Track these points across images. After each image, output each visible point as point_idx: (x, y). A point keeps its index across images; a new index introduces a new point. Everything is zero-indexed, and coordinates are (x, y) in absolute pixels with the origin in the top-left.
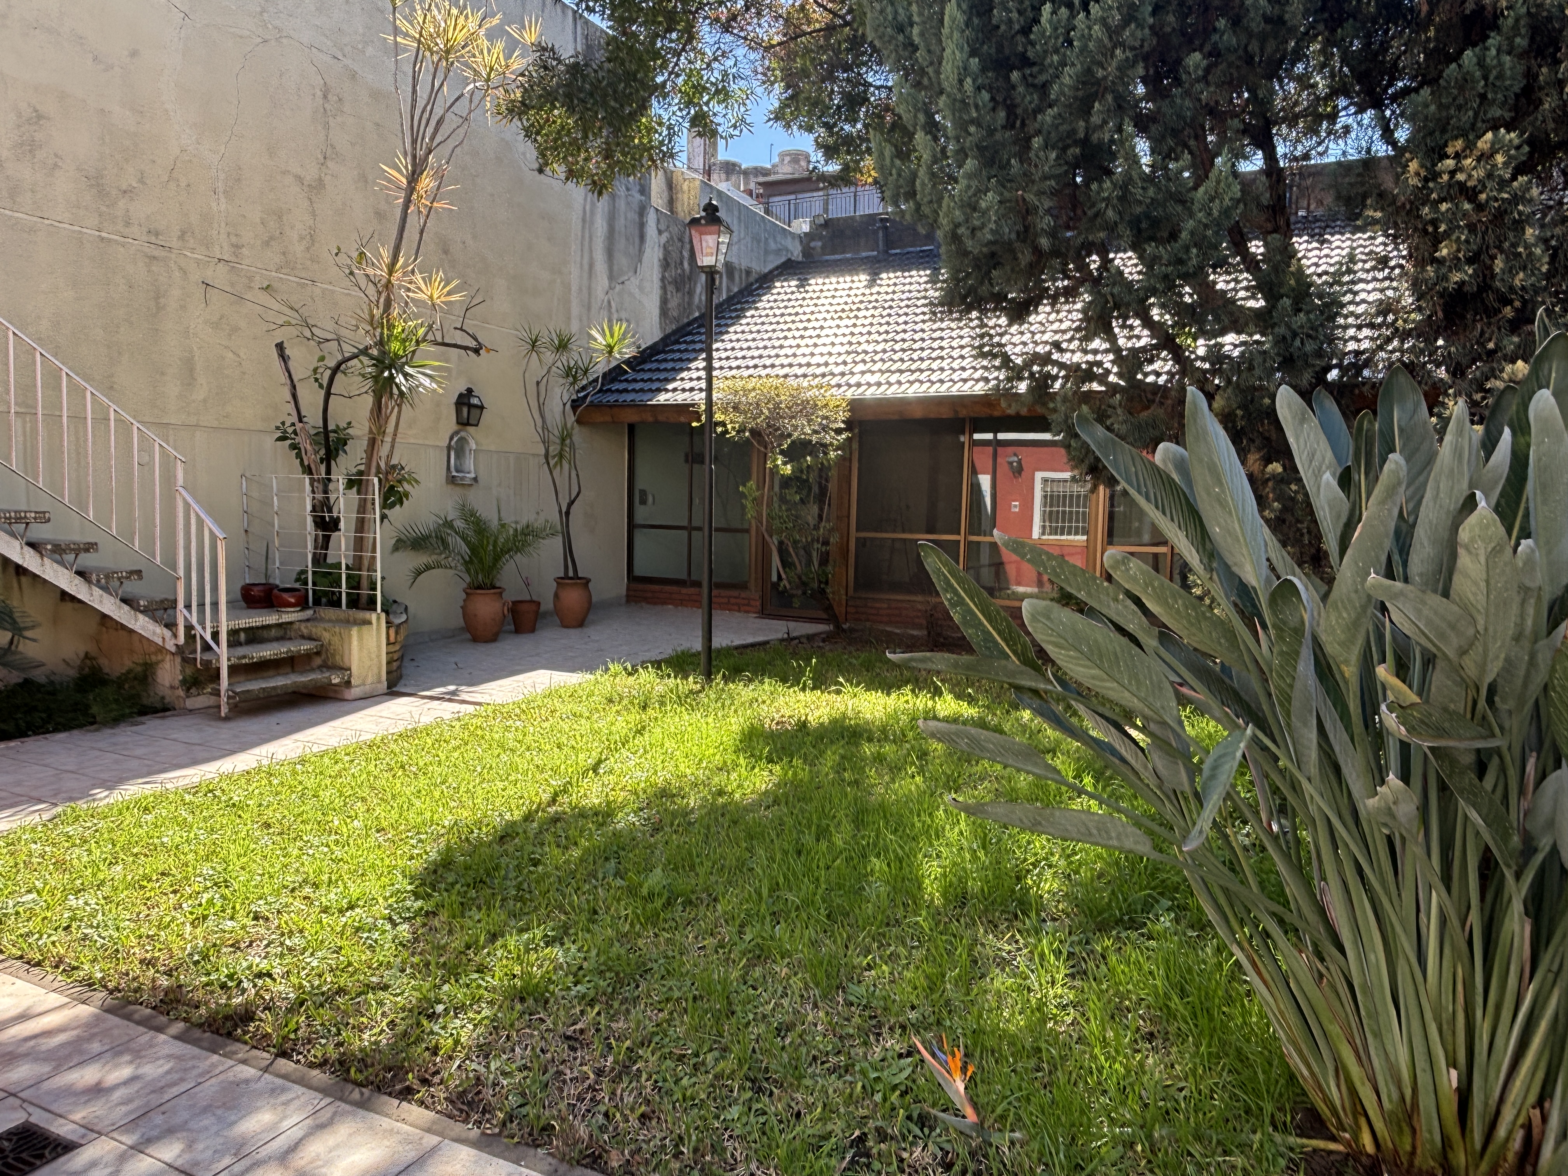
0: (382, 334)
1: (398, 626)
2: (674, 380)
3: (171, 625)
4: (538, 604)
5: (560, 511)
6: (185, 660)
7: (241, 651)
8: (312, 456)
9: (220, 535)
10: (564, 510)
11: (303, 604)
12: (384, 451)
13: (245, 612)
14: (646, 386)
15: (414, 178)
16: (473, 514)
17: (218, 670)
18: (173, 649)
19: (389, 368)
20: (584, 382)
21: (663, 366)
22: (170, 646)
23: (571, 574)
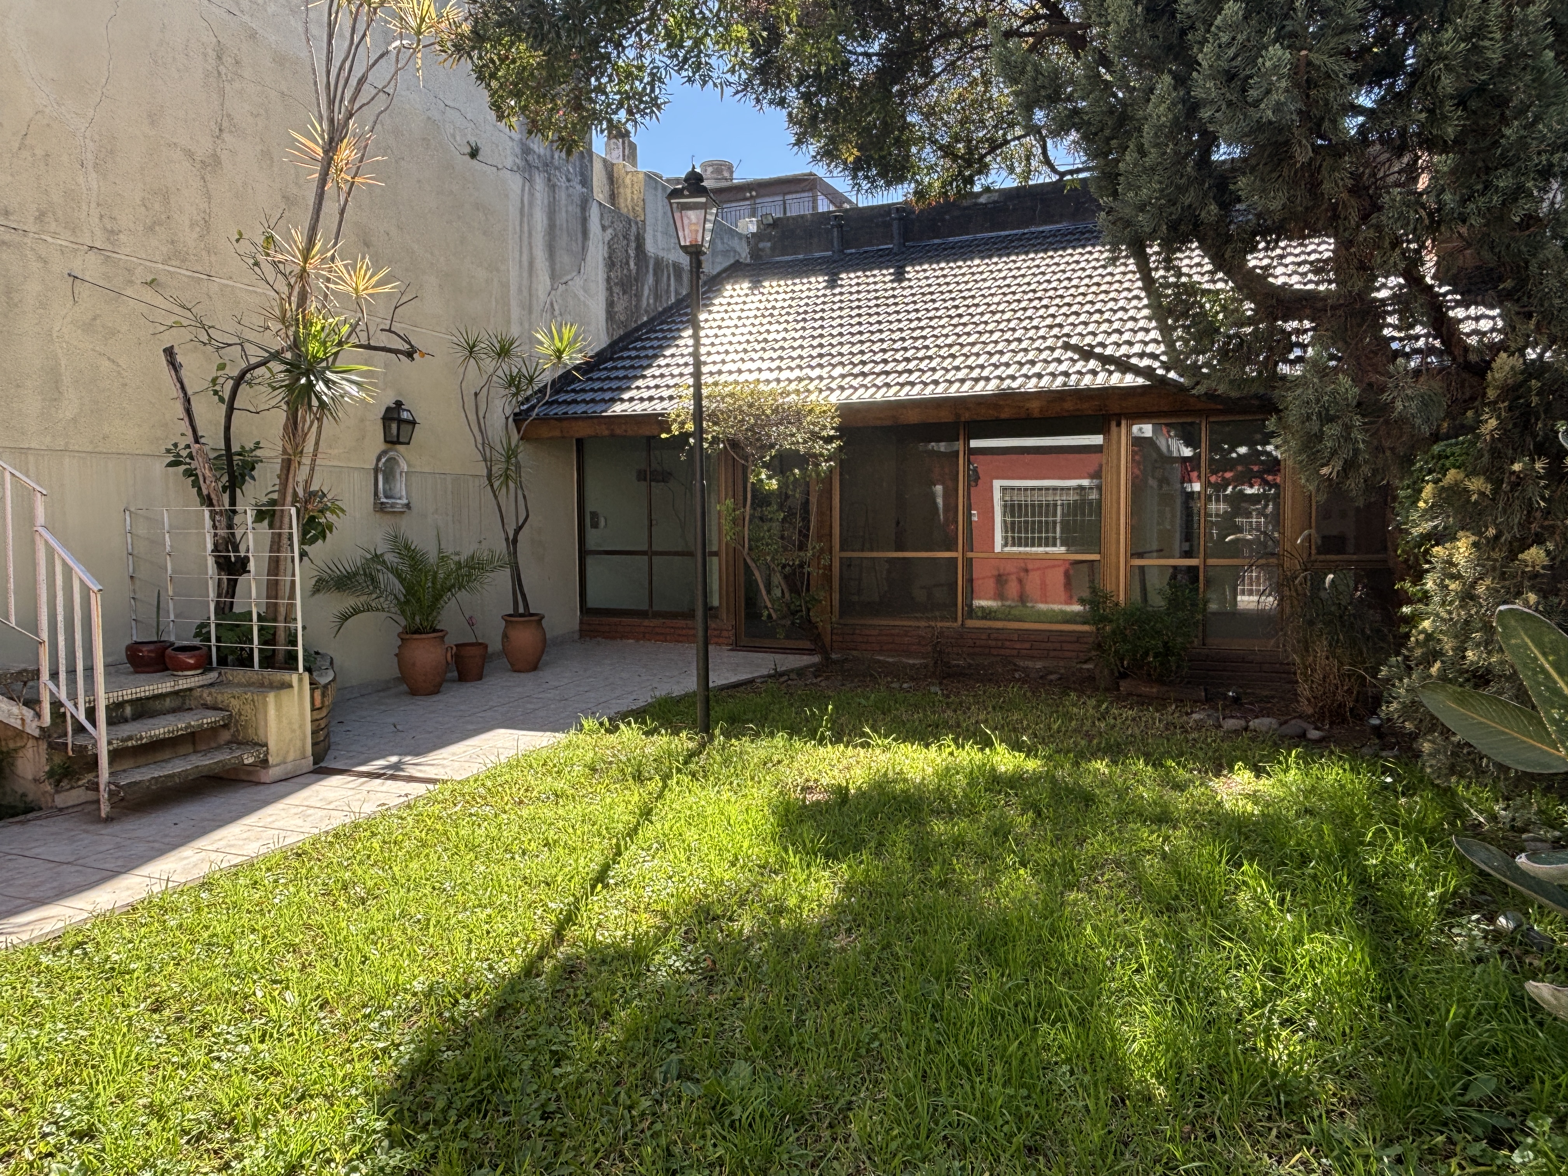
0: (296, 333)
1: (325, 687)
2: (629, 388)
3: (32, 703)
4: (486, 647)
5: (507, 539)
6: (51, 746)
7: (126, 730)
8: (212, 483)
9: (94, 587)
10: (511, 537)
11: (205, 665)
12: (302, 474)
13: (132, 677)
14: (598, 396)
15: (331, 146)
16: (407, 547)
17: (95, 757)
18: (36, 733)
19: (307, 374)
20: (529, 392)
21: (613, 374)
22: (32, 728)
23: (521, 610)
